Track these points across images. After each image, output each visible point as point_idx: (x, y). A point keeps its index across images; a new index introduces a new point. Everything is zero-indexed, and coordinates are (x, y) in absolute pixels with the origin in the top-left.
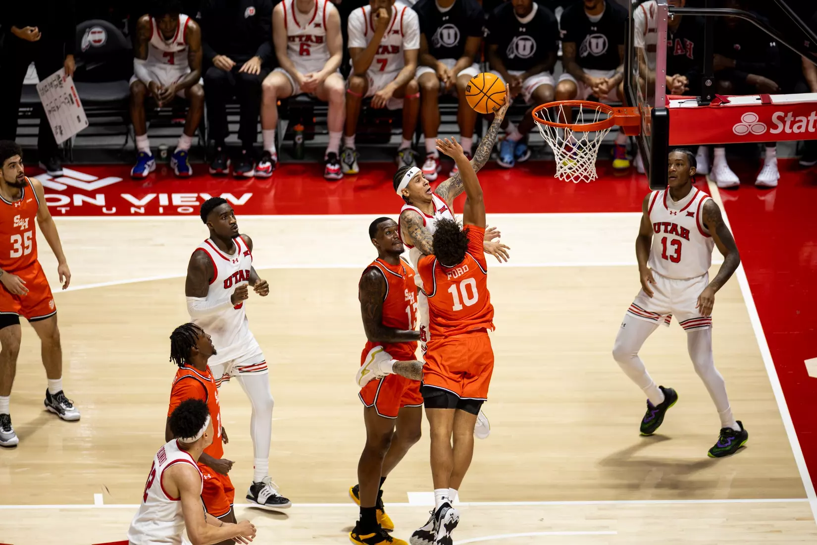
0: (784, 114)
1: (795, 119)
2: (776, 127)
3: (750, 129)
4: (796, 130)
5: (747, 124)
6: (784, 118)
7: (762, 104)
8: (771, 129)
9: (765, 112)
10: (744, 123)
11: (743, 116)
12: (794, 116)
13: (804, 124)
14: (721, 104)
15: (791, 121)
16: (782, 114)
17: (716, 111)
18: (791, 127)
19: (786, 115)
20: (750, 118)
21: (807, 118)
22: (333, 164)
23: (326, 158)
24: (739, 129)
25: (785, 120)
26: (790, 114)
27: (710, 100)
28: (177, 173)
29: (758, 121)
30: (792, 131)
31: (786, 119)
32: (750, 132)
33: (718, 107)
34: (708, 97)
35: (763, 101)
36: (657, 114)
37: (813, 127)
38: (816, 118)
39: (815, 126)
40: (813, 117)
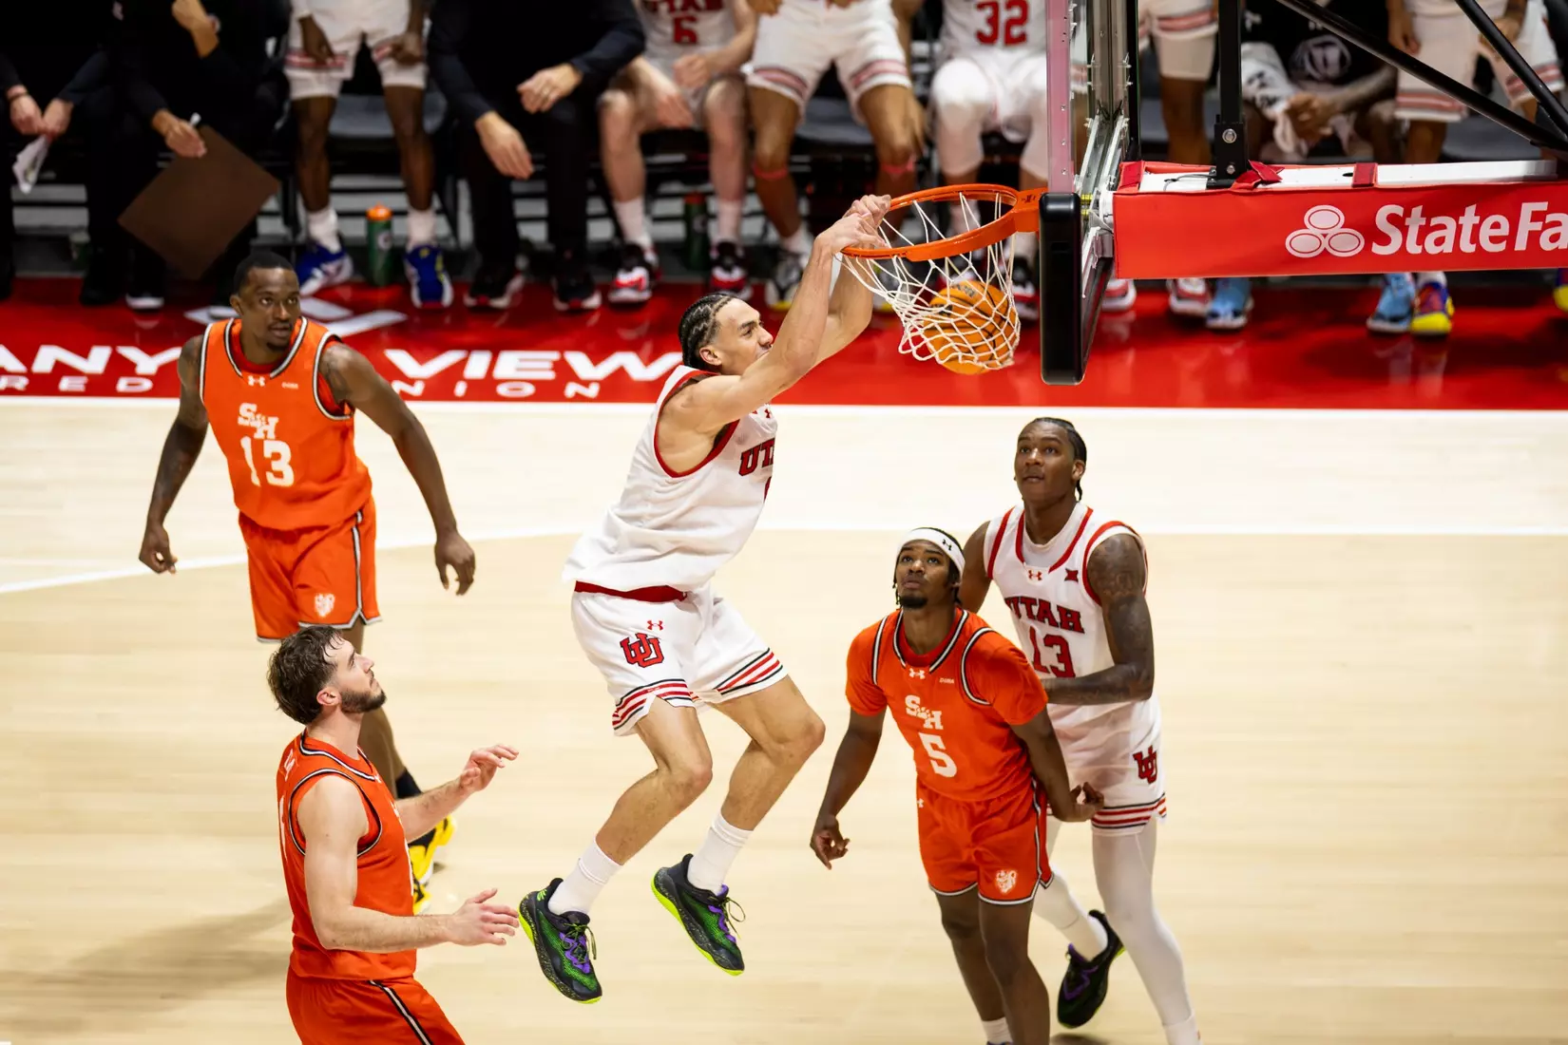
0: (1402, 209)
1: (1428, 221)
2: (1385, 240)
3: (1325, 244)
4: (1432, 249)
5: (1318, 232)
6: (1403, 220)
7: (1354, 186)
8: (1374, 244)
9: (1359, 204)
10: (1311, 230)
11: (1309, 213)
12: (1427, 214)
13: (1449, 234)
14: (1260, 186)
15: (1420, 227)
16: (1399, 210)
17: (1246, 200)
18: (1421, 241)
19: (1408, 213)
20: (1325, 219)
21: (1457, 221)
22: (728, 269)
24: (1300, 243)
25: (1406, 224)
26: (1417, 211)
27: (1234, 176)
29: (1343, 227)
30: (1424, 249)
31: (1408, 221)
32: (1325, 249)
33: (1252, 193)
34: (1231, 169)
35: (1355, 180)
36: (1052, 207)
37: (1472, 242)
38: (1477, 220)
39: (1475, 238)
40: (1470, 218)
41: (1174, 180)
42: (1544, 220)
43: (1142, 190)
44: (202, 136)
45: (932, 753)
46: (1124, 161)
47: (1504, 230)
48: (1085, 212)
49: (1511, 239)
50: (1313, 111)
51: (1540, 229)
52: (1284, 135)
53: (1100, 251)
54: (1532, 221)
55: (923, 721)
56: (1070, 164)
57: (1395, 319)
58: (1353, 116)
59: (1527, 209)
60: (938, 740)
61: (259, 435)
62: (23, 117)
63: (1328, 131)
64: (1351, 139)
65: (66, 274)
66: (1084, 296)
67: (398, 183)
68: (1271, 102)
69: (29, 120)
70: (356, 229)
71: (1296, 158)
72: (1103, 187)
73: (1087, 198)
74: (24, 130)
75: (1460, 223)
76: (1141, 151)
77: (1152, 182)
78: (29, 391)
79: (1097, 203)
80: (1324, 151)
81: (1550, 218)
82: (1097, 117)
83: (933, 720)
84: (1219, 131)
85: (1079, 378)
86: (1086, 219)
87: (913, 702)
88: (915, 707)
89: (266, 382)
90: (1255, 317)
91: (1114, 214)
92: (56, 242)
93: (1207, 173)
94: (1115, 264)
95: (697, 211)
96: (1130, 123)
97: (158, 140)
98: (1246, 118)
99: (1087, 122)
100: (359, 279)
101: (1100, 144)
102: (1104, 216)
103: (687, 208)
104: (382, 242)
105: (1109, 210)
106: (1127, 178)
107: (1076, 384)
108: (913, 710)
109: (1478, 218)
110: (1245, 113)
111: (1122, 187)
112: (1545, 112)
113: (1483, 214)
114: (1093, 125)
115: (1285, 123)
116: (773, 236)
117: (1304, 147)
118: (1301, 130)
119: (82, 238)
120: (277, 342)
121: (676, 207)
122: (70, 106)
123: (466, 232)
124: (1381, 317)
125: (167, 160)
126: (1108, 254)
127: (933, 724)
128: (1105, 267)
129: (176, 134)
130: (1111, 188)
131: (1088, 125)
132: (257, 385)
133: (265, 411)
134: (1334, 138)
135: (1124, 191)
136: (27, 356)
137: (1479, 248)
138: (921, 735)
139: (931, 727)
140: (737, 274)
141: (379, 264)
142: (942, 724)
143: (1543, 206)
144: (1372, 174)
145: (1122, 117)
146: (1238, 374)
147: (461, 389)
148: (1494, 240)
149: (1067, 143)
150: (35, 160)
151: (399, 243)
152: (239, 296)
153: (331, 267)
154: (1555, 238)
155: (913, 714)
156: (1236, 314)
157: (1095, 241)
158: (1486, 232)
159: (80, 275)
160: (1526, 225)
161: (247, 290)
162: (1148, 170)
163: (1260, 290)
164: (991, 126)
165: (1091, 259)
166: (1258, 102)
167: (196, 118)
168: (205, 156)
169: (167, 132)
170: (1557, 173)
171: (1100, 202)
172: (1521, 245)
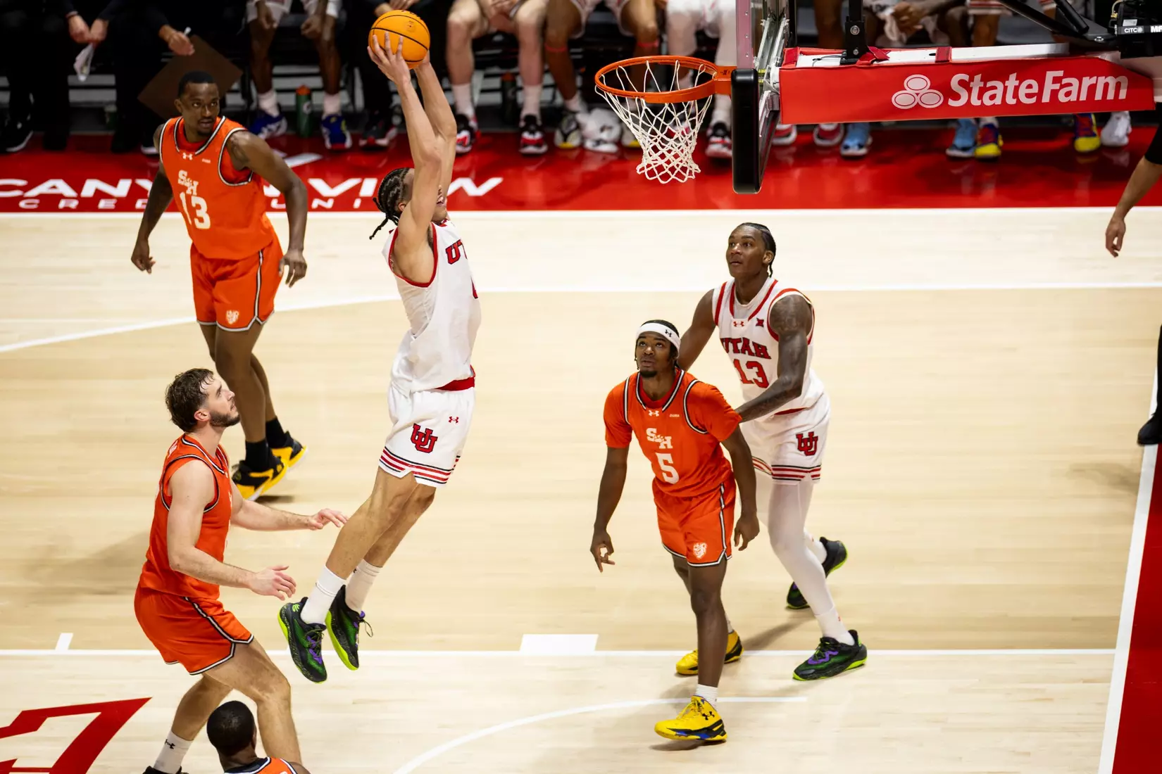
0: (968, 76)
1: (985, 84)
2: (957, 97)
3: (918, 100)
4: (987, 102)
5: (913, 92)
6: (969, 83)
7: (936, 62)
8: (950, 100)
9: (939, 74)
10: (908, 91)
11: (907, 80)
12: (984, 80)
13: (999, 92)
14: (875, 63)
15: (980, 88)
16: (966, 77)
17: (867, 72)
18: (980, 97)
19: (972, 79)
20: (917, 83)
21: (1004, 84)
22: (532, 132)
23: (522, 124)
24: (902, 100)
25: (971, 86)
26: (978, 77)
27: (858, 57)
28: (328, 145)
29: (930, 88)
30: (982, 102)
31: (972, 84)
32: (918, 103)
33: (870, 67)
34: (856, 52)
35: (937, 58)
36: (739, 78)
37: (1014, 97)
38: (1017, 83)
39: (1016, 95)
40: (1012, 81)
41: (819, 59)
42: (1060, 82)
43: (798, 66)
44: (192, 42)
45: (664, 467)
46: (787, 47)
47: (1035, 89)
48: (761, 81)
49: (1040, 95)
50: (910, 14)
51: (1058, 88)
52: (891, 30)
53: (771, 107)
54: (1053, 83)
55: (658, 444)
56: (750, 50)
57: (964, 149)
58: (936, 16)
59: (1050, 75)
60: (668, 457)
61: (189, 192)
62: (78, 31)
63: (920, 27)
64: (935, 32)
65: (102, 133)
66: (760, 136)
67: (315, 70)
68: (883, 8)
69: (82, 34)
70: (289, 100)
71: (899, 45)
72: (773, 65)
73: (763, 71)
74: (78, 40)
75: (1006, 85)
76: (796, 41)
77: (805, 61)
78: (80, 209)
79: (769, 74)
80: (916, 40)
81: (1065, 81)
82: (768, 19)
83: (665, 443)
84: (849, 27)
85: (757, 189)
86: (762, 86)
87: (652, 432)
88: (653, 435)
89: (193, 157)
90: (872, 148)
91: (780, 82)
92: (96, 111)
93: (841, 55)
94: (781, 113)
95: (510, 87)
96: (789, 22)
97: (164, 45)
98: (866, 19)
99: (762, 22)
100: (291, 133)
101: (771, 36)
102: (774, 83)
103: (503, 83)
104: (305, 108)
105: (777, 79)
106: (789, 58)
107: (756, 193)
108: (652, 437)
109: (1018, 81)
110: (865, 15)
111: (785, 64)
112: (1061, 11)
113: (1021, 79)
114: (766, 24)
115: (892, 21)
116: (559, 100)
117: (905, 38)
118: (902, 27)
119: (112, 109)
120: (204, 131)
121: (496, 83)
122: (107, 22)
123: (360, 102)
124: (956, 148)
125: (170, 57)
126: (776, 108)
127: (666, 445)
128: (774, 116)
129: (175, 40)
130: (778, 65)
131: (763, 24)
132: (188, 159)
133: (192, 176)
134: (924, 31)
135: (786, 67)
136: (78, 187)
137: (1018, 101)
138: (658, 454)
139: (664, 447)
140: (538, 136)
141: (304, 122)
142: (672, 445)
143: (1060, 73)
144: (949, 54)
145: (785, 19)
146: (862, 187)
147: (357, 203)
148: (1029, 96)
149: (749, 36)
150: (87, 60)
151: (317, 109)
152: (181, 100)
153: (273, 127)
154: (1068, 94)
155: (652, 440)
156: (861, 146)
157: (767, 100)
158: (1023, 91)
159: (111, 133)
160: (1049, 86)
161: (186, 97)
162: (801, 53)
163: (876, 131)
164: (701, 28)
165: (765, 112)
166: (874, 9)
167: (188, 30)
168: (193, 55)
169: (169, 39)
170: (1069, 51)
171: (771, 74)
172: (1046, 98)
